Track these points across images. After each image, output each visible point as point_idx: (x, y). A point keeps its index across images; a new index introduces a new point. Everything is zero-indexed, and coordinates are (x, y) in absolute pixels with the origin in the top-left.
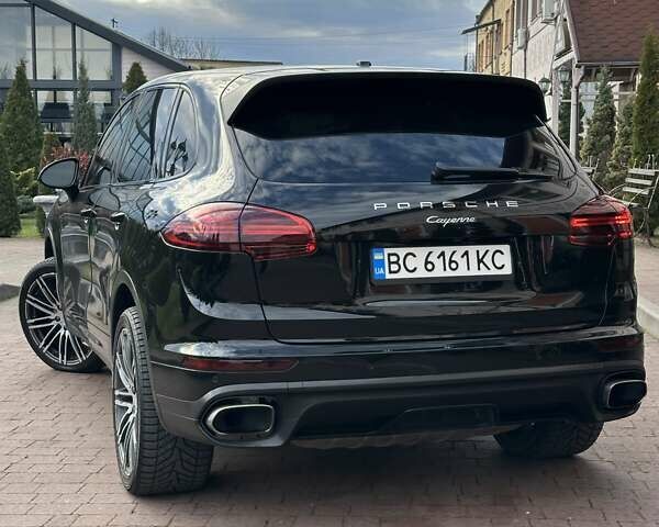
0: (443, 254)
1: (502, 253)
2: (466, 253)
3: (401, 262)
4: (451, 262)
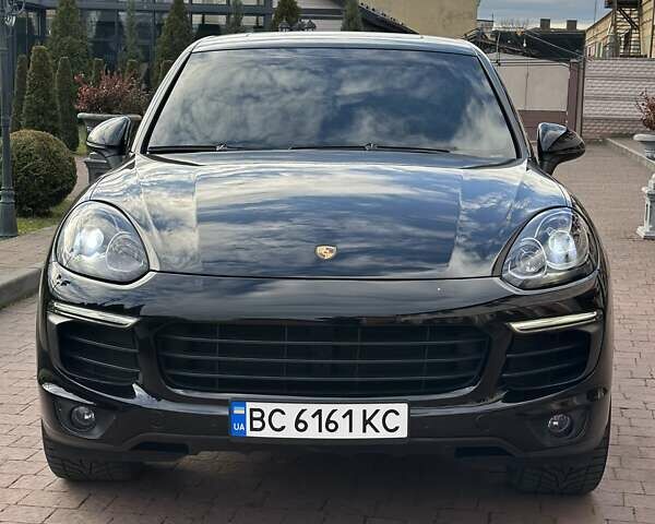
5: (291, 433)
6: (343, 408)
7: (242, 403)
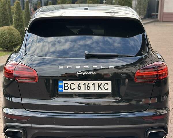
0: (85, 84)
1: (108, 84)
2: (94, 84)
3: (69, 86)
4: (88, 87)
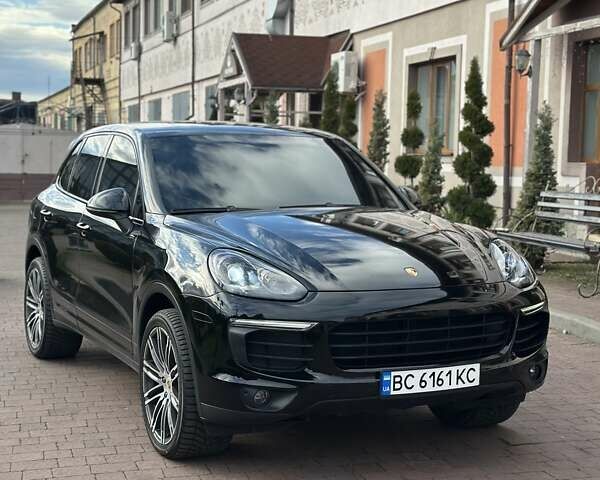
5: (417, 390)
6: (446, 370)
7: (389, 373)
